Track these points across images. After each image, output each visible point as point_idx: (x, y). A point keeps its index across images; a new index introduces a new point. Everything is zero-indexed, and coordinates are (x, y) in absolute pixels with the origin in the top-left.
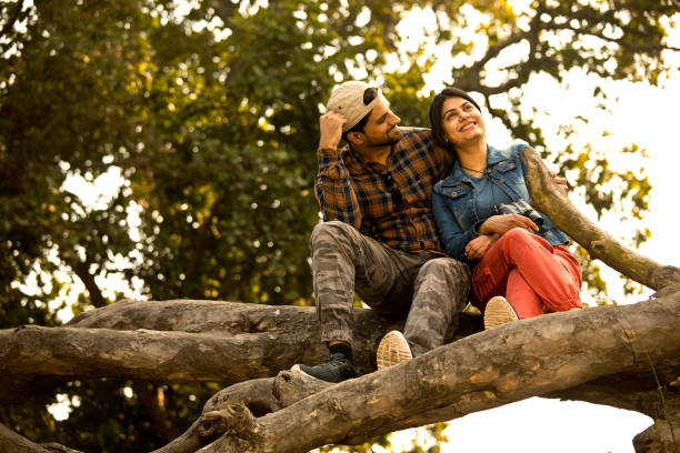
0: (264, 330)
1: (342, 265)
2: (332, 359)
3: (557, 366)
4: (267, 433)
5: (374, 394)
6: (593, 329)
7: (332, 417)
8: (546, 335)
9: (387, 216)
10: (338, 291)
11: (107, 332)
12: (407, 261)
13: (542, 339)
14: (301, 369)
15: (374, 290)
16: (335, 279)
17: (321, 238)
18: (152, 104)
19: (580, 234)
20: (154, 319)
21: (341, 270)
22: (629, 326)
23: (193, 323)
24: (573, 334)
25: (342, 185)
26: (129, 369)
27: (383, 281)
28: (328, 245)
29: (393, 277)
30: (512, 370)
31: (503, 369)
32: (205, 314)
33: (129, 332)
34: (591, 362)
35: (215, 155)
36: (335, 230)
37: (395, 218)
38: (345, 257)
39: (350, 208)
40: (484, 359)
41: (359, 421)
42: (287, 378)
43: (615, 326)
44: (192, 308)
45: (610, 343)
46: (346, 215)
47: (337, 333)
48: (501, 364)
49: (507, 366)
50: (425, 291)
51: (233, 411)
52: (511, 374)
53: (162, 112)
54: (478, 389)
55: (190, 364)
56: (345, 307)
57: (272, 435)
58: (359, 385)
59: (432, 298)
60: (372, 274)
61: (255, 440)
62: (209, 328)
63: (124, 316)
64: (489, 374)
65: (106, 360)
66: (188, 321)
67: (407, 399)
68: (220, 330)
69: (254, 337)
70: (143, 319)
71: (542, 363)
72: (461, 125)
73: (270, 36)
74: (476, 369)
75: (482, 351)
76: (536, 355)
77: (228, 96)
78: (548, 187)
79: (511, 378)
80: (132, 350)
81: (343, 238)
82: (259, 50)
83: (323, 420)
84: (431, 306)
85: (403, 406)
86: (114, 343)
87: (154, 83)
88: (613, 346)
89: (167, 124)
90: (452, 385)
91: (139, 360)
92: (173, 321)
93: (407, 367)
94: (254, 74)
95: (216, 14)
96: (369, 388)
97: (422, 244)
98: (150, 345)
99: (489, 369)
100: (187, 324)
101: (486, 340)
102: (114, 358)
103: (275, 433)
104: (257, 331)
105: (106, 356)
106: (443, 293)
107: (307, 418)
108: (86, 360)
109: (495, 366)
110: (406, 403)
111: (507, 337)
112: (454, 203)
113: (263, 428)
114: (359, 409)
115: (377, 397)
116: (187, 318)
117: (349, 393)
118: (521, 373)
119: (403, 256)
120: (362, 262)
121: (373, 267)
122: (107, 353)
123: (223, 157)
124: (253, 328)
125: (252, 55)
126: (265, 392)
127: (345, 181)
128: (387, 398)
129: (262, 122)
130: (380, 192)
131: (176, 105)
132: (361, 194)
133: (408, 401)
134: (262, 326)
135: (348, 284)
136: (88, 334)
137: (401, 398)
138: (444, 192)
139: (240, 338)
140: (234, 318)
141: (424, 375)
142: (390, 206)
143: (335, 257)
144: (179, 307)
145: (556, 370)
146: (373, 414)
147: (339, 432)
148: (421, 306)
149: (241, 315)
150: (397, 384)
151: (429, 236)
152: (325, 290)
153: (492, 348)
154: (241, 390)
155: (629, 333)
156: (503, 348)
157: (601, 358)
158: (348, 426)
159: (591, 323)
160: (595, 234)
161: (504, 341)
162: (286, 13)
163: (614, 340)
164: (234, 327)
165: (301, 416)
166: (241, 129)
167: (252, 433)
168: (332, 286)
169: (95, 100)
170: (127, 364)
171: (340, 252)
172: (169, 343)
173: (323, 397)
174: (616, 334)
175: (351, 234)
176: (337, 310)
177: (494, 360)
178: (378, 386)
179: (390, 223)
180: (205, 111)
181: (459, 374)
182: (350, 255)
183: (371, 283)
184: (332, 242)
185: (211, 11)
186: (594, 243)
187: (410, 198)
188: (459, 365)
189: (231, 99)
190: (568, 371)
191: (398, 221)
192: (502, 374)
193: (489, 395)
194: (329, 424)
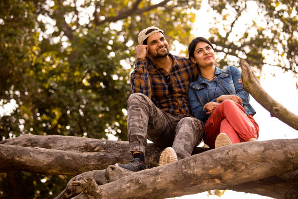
0: (98, 151)
1: (143, 115)
2: (134, 161)
3: (254, 168)
4: (103, 193)
5: (159, 176)
6: (274, 150)
7: (138, 187)
8: (249, 151)
9: (165, 96)
10: (140, 127)
11: (19, 147)
12: (172, 118)
13: (247, 153)
14: (119, 166)
15: (156, 131)
16: (139, 121)
17: (133, 100)
18: (34, 69)
19: (267, 103)
20: (42, 143)
21: (142, 117)
22: (293, 149)
23: (61, 146)
24: (264, 151)
25: (144, 76)
26: (28, 166)
27: (161, 126)
28: (136, 104)
29: (165, 125)
30: (230, 168)
31: (226, 167)
32: (68, 142)
33: (30, 148)
34: (271, 167)
35: (63, 94)
36: (140, 97)
37: (168, 98)
38: (144, 111)
39: (147, 88)
40: (217, 162)
41: (151, 190)
42: (113, 169)
43: (285, 149)
44: (61, 139)
45: (282, 157)
46: (144, 91)
47: (138, 147)
48: (225, 165)
49: (228, 166)
50: (182, 132)
51: (87, 181)
52: (230, 170)
53: (39, 73)
54: (212, 178)
55: (60, 165)
56: (143, 135)
57: (106, 194)
58: (152, 171)
59: (186, 135)
60: (156, 122)
61: (97, 196)
62: (70, 148)
63: (27, 141)
64: (219, 170)
65: (17, 160)
66: (59, 145)
67: (176, 180)
68: (75, 150)
69: (92, 154)
70: (37, 143)
71: (246, 166)
72: (204, 57)
73: (92, 41)
74: (212, 167)
75: (216, 158)
76: (244, 161)
77: (70, 67)
78: (252, 79)
79: (230, 173)
80: (31, 157)
81: (144, 101)
82: (86, 47)
83: (132, 188)
84: (186, 139)
85: (174, 184)
86: (21, 153)
87: (36, 59)
88: (283, 159)
89: (41, 78)
90: (199, 174)
91: (34, 162)
92: (52, 145)
93: (177, 164)
94: (83, 58)
95: (65, 34)
96: (157, 174)
97: (180, 111)
98: (41, 154)
99: (219, 167)
100: (58, 147)
101: (219, 152)
102: (22, 160)
103: (108, 193)
104: (94, 151)
105: (17, 159)
106: (191, 133)
107: (124, 187)
108: (7, 160)
109: (222, 166)
110: (175, 182)
111: (229, 151)
112: (198, 92)
113: (101, 190)
114: (151, 184)
115: (161, 178)
116: (59, 144)
117: (146, 175)
118: (235, 170)
119: (170, 116)
120: (152, 114)
121: (157, 119)
122: (18, 157)
123: (66, 94)
124: (92, 150)
125: (83, 49)
126: (100, 176)
127: (146, 75)
128: (166, 179)
129: (85, 81)
130: (163, 84)
131: (46, 70)
132: (153, 83)
133: (177, 181)
134: (96, 149)
135: (145, 124)
136: (9, 148)
137: (173, 179)
138: (194, 87)
139: (85, 154)
140: (82, 145)
141: (186, 168)
142: (167, 92)
143: (139, 110)
144: (55, 138)
145: (253, 170)
146: (158, 187)
147: (140, 195)
148: (181, 139)
149: (86, 143)
150: (171, 172)
151: (184, 107)
152: (134, 125)
153: (221, 156)
154: (88, 175)
155: (292, 152)
156: (227, 157)
157: (277, 165)
158: (145, 192)
159: (272, 146)
160: (274, 104)
161: (228, 153)
162: (100, 32)
163: (284, 156)
164: (82, 149)
165: (121, 185)
166: (75, 83)
167: (96, 193)
168: (137, 124)
169: (9, 65)
170: (28, 164)
171: (142, 108)
172: (50, 154)
173: (133, 177)
174: (285, 153)
175: (148, 100)
176: (139, 136)
177: (222, 163)
178: (161, 172)
179: (166, 100)
180: (59, 74)
181: (204, 169)
182: (147, 110)
183: (155, 127)
184: (139, 103)
185: (62, 33)
186: (274, 108)
187: (177, 90)
188: (204, 164)
189: (71, 69)
190: (259, 171)
191: (170, 99)
192: (226, 170)
193: (218, 181)
194: (135, 190)
